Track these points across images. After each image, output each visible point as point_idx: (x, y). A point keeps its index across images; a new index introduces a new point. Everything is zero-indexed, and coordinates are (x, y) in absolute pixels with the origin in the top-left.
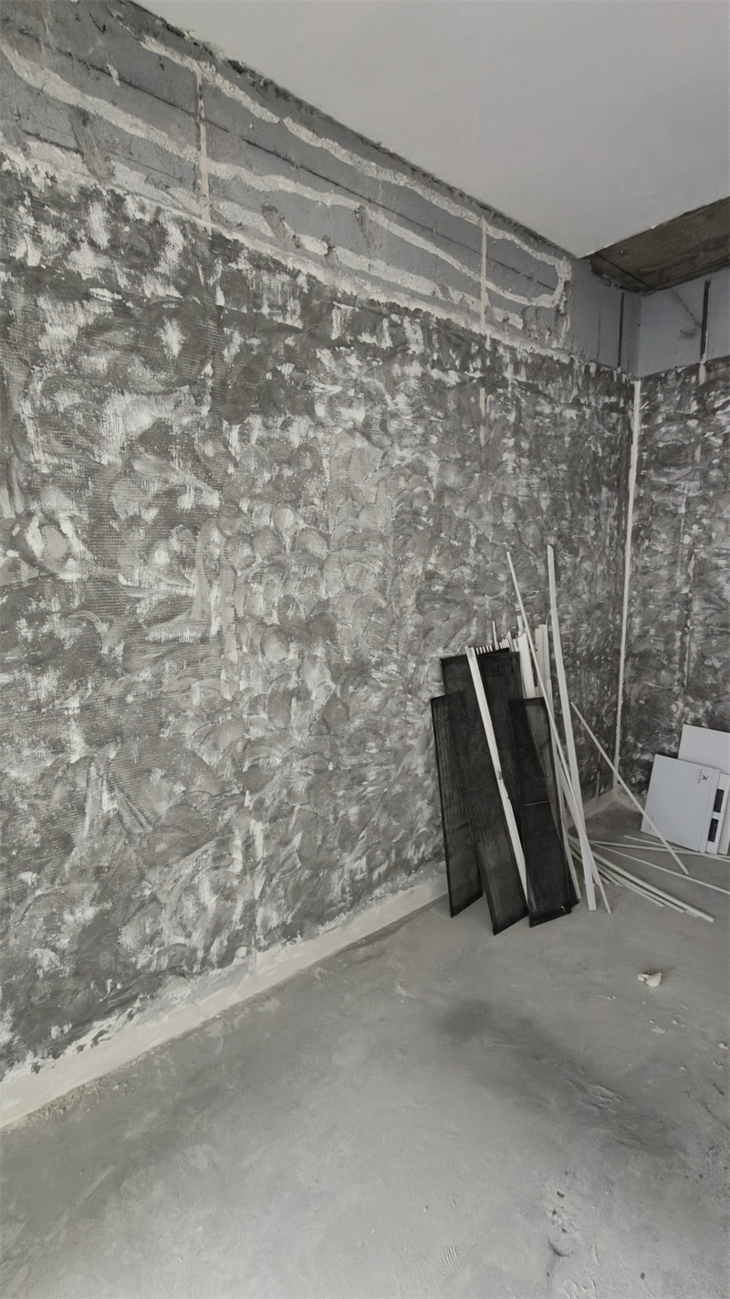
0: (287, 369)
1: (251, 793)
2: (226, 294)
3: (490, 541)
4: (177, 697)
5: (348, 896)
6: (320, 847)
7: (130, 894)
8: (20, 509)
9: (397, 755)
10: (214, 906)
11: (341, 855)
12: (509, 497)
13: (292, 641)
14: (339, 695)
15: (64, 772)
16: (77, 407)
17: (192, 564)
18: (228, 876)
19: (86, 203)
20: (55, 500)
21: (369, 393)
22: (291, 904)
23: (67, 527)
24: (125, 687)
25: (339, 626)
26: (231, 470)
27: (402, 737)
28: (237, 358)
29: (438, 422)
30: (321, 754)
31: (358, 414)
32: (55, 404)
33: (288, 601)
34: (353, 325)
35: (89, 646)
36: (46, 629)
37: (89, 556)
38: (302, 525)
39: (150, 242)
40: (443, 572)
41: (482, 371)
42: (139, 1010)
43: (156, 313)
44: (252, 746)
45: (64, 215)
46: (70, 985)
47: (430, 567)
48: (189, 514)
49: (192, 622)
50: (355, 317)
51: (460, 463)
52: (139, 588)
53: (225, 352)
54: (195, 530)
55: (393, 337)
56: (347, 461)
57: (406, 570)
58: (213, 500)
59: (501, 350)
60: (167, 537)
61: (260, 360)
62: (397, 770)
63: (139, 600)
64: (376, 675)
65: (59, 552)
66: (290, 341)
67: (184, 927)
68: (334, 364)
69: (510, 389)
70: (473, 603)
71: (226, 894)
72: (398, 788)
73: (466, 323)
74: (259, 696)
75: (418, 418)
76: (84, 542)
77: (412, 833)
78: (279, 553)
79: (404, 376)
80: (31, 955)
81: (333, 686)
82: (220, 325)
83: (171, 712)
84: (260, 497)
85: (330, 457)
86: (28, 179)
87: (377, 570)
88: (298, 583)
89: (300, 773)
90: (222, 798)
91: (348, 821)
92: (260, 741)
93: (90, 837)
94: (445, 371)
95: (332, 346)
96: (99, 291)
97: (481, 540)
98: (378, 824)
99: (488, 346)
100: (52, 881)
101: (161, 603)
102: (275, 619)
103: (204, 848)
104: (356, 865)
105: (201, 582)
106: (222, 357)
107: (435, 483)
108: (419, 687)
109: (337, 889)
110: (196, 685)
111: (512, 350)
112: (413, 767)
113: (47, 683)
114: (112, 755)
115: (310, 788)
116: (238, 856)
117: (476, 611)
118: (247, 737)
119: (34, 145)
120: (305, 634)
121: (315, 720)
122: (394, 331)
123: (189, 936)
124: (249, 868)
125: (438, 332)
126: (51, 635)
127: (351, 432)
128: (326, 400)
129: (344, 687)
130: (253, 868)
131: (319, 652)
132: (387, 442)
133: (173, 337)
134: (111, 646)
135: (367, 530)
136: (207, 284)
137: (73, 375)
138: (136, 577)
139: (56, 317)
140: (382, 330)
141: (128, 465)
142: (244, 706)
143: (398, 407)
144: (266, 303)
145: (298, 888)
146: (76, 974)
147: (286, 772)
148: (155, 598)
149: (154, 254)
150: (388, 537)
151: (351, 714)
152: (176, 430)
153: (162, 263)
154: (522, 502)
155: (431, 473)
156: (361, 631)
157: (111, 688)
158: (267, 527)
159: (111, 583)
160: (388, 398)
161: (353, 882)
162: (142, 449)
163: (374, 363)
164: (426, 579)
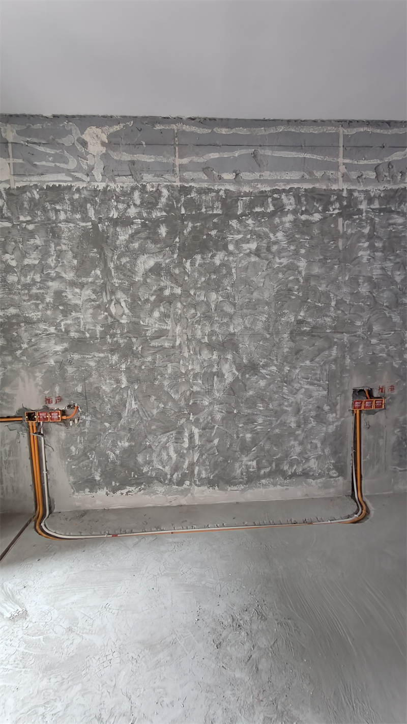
0: (213, 233)
1: (193, 414)
2: (185, 209)
3: (348, 303)
4: (161, 369)
5: (245, 477)
6: (228, 448)
7: (141, 442)
8: (109, 299)
9: (277, 414)
10: (175, 458)
11: (241, 456)
12: (364, 276)
13: (215, 350)
14: (240, 378)
15: (120, 391)
16: (127, 262)
17: (169, 316)
18: (182, 448)
19: (133, 191)
20: (120, 295)
21: (260, 235)
22: (212, 470)
23: (123, 304)
24: (141, 363)
25: (241, 345)
26: (186, 278)
27: (280, 405)
28: (190, 233)
29: (306, 242)
30: (230, 405)
31: (253, 246)
32: (121, 262)
33: (213, 333)
34: (250, 206)
35: (129, 346)
36: (115, 339)
37: (130, 314)
38: (221, 299)
39: (155, 197)
40: (310, 320)
41: (339, 209)
42: (143, 489)
43: (157, 223)
44: (194, 394)
45: (126, 198)
46: (119, 469)
47: (300, 318)
48: (168, 297)
49: (169, 340)
50: (251, 201)
51: (323, 262)
52: (147, 326)
53: (185, 232)
54: (170, 303)
55: (274, 205)
56: (246, 268)
57: (283, 319)
58: (178, 291)
59: (356, 194)
60: (159, 306)
61: (201, 232)
62: (277, 421)
63: (147, 330)
64: (263, 371)
65: (120, 313)
66: (215, 220)
67: (162, 463)
68: (239, 225)
69: (364, 214)
70: (334, 338)
71: (181, 456)
72: (277, 431)
73: (327, 186)
74: (198, 373)
75: (291, 241)
76: (129, 309)
77: (287, 457)
78: (209, 312)
79: (282, 223)
80: (107, 453)
81: (238, 374)
82: (183, 221)
83: (159, 374)
84: (200, 288)
85: (236, 268)
86: (115, 190)
87: (264, 319)
88: (218, 325)
89: (218, 411)
90: (180, 414)
91: (245, 440)
92: (198, 393)
93: (127, 416)
94: (311, 214)
95: (238, 218)
96: (136, 220)
97: (340, 303)
98: (263, 446)
99: (345, 194)
100: (114, 429)
101: (156, 331)
102: (206, 340)
103: (171, 432)
104: (250, 463)
105: (172, 324)
106: (183, 233)
107: (303, 274)
108: (292, 380)
109: (239, 471)
110: (169, 365)
111: (366, 192)
112: (288, 422)
113: (115, 358)
114: (136, 388)
115: (223, 419)
116: (186, 440)
117: (336, 342)
118: (192, 390)
119: (117, 178)
120: (222, 348)
121: (226, 388)
122: (276, 202)
123: (164, 467)
124: (192, 446)
125: (306, 196)
126: (117, 341)
127: (248, 255)
128: (234, 242)
129: (243, 375)
130: (194, 448)
131: (229, 356)
132: (271, 256)
133: (163, 231)
134: (137, 347)
135: (258, 300)
136: (177, 207)
137: (128, 251)
138: (147, 322)
139: (122, 233)
140: (268, 203)
141: (145, 280)
142: (191, 376)
143: (278, 239)
144: (204, 207)
145: (216, 463)
146: (121, 465)
147: (211, 409)
148: (153, 330)
149: (157, 201)
150: (271, 303)
151: (247, 388)
152: (164, 265)
153: (160, 204)
154: (376, 279)
155: (300, 269)
156: (254, 349)
157: (137, 363)
158: (203, 301)
159: (138, 324)
160: (271, 235)
161: (248, 472)
162: (150, 274)
163: (263, 220)
164: (297, 323)
